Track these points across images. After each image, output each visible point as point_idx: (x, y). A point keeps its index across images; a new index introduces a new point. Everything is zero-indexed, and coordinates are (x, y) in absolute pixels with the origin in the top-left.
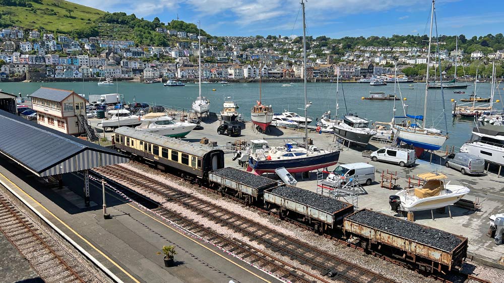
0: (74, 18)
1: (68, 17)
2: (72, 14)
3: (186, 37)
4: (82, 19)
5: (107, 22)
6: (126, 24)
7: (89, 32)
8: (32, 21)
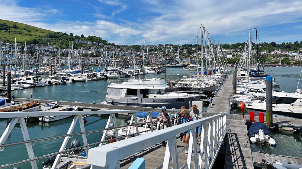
0: (31, 35)
1: (27, 35)
2: (30, 33)
3: (91, 44)
4: (35, 36)
5: (49, 37)
6: (59, 38)
7: (32, 42)
8: (5, 37)
